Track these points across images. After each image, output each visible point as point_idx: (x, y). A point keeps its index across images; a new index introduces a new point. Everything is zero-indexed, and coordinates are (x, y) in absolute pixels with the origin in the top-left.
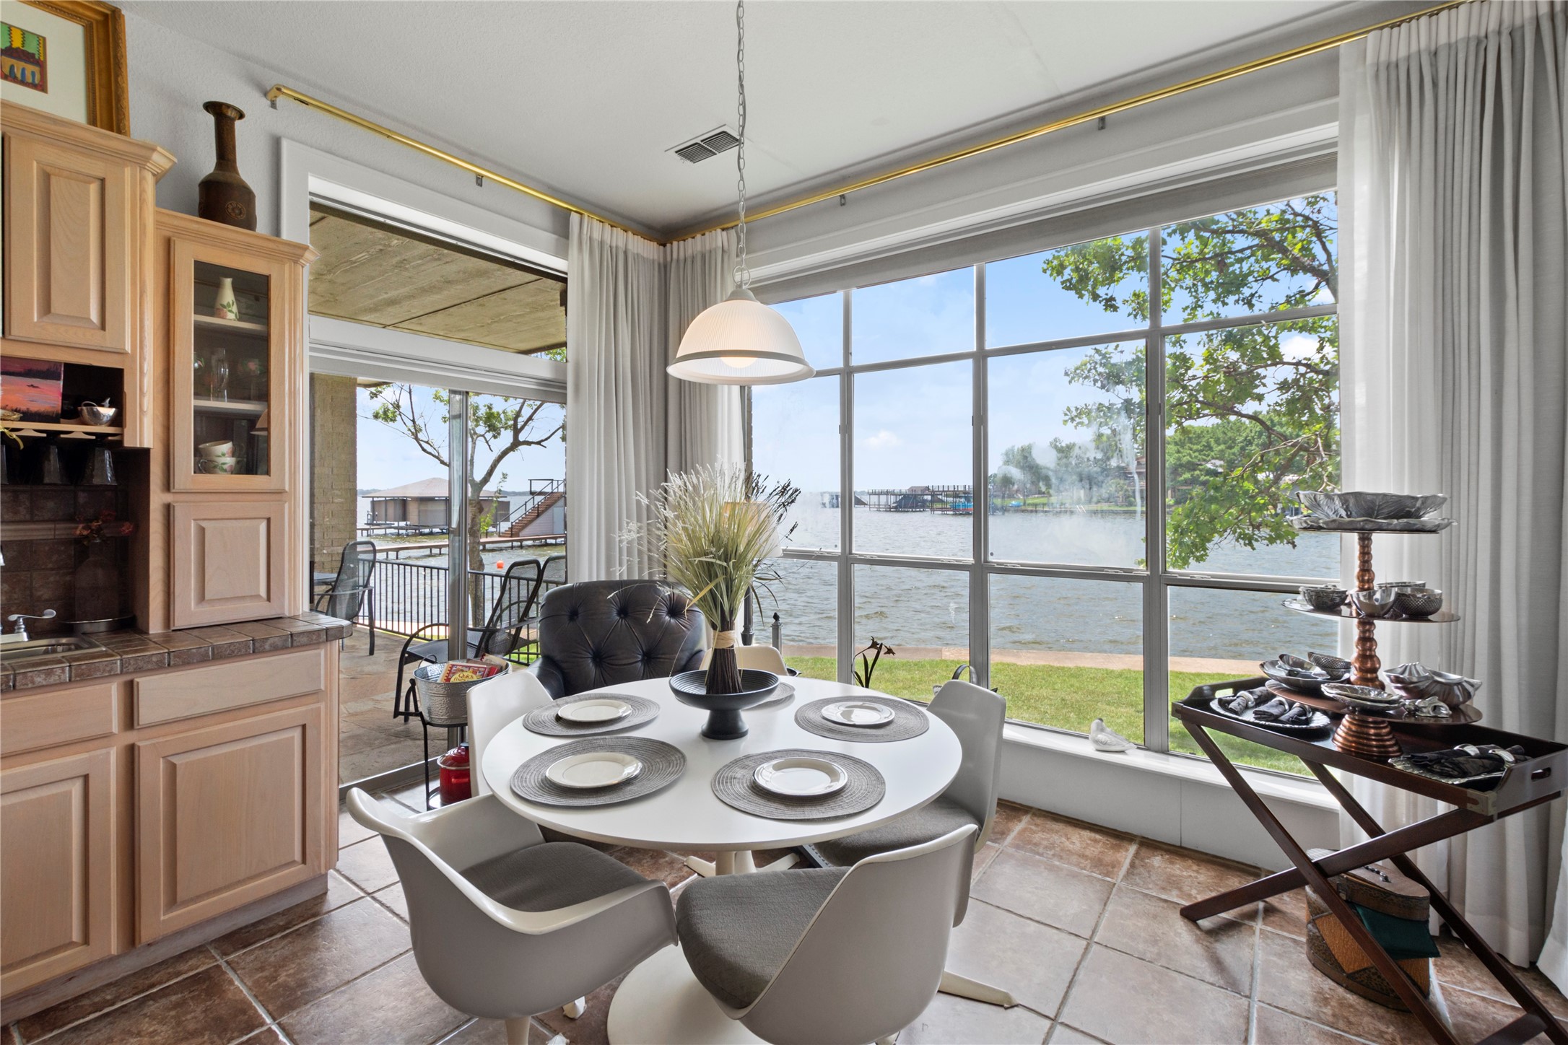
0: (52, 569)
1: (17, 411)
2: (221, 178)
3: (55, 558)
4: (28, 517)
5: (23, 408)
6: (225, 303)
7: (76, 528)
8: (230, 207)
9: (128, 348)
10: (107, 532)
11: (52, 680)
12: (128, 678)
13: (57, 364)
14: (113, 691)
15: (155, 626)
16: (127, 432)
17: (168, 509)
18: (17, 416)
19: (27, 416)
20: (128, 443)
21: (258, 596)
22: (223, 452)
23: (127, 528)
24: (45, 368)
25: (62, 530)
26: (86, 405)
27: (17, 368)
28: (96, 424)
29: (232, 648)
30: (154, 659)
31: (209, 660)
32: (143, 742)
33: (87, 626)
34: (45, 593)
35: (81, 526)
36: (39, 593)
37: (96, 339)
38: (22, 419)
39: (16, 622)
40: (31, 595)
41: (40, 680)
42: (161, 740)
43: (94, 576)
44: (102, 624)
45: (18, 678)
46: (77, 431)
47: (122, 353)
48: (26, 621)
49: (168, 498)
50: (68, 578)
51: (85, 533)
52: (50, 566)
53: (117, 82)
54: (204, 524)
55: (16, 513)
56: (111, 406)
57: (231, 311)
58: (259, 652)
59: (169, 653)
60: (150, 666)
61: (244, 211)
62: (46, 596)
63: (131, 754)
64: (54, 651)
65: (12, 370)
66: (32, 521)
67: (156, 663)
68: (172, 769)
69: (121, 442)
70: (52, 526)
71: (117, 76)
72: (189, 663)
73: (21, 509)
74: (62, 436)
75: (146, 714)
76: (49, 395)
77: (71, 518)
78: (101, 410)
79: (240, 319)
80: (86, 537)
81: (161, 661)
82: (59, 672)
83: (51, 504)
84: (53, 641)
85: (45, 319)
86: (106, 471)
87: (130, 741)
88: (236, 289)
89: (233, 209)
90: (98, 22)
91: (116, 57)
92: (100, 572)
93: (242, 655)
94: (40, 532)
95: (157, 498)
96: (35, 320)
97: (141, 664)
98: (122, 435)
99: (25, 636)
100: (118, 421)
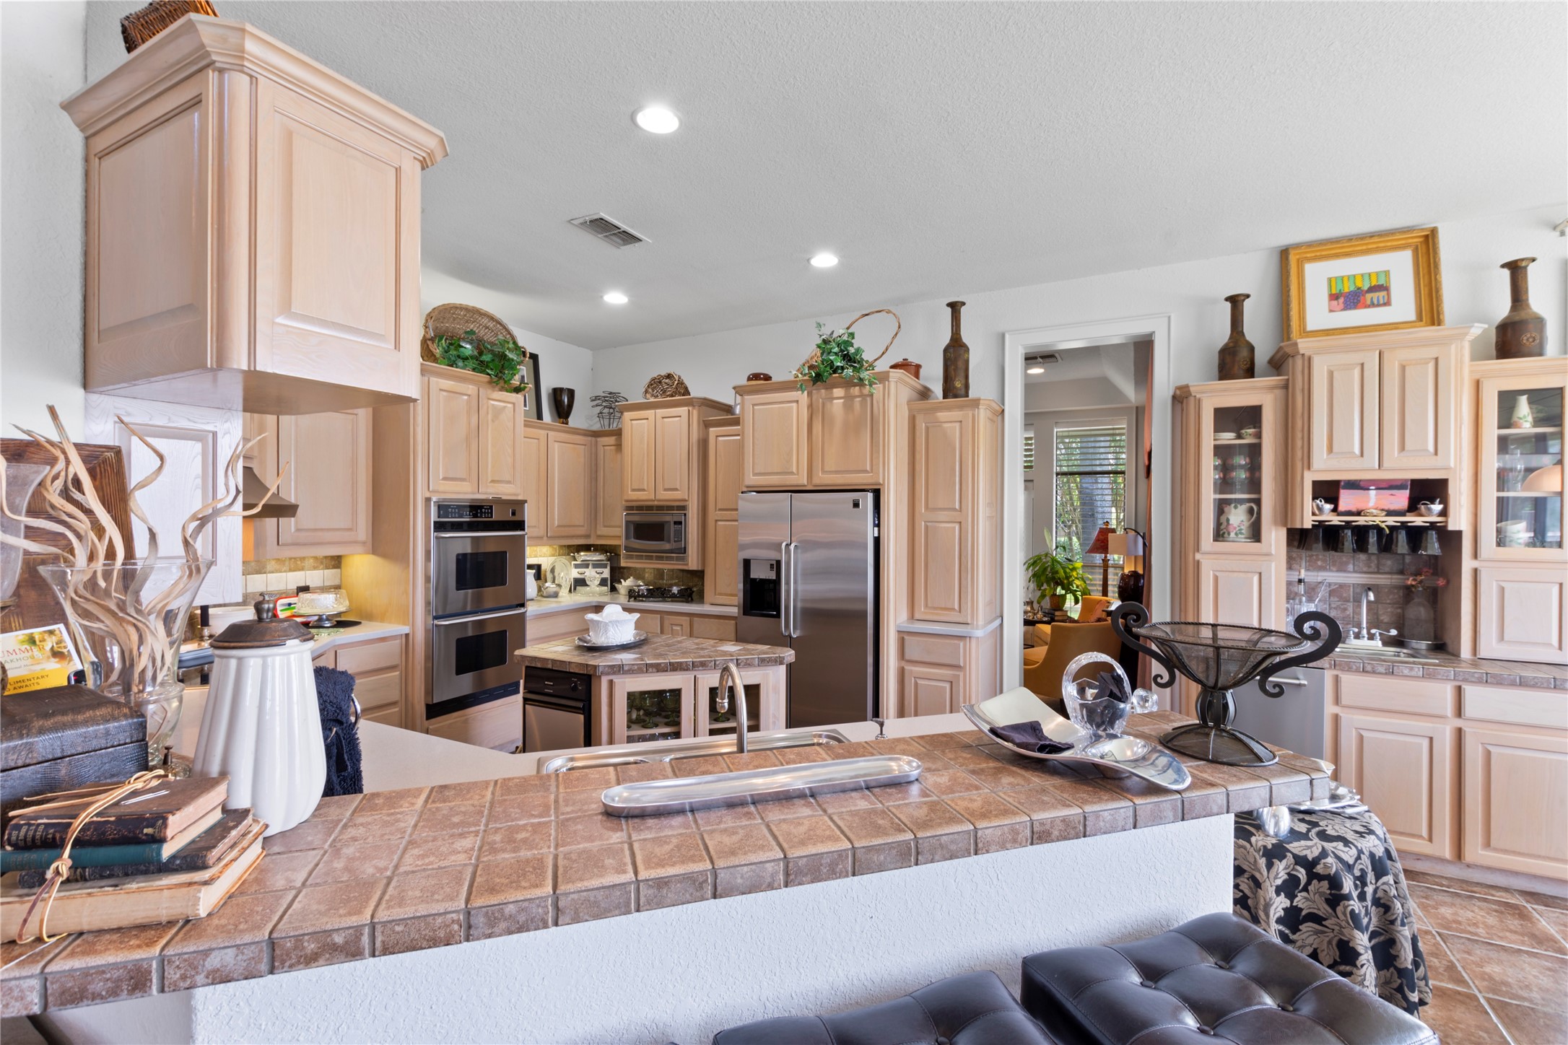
0: (1390, 604)
1: (1383, 510)
2: (1517, 318)
3: (1391, 597)
4: (1376, 570)
5: (1386, 508)
6: (1521, 416)
7: (1408, 579)
8: (1525, 338)
9: (1452, 465)
10: (1428, 584)
11: (1413, 673)
12: (1458, 683)
13: (1406, 480)
14: (1448, 690)
15: (1465, 652)
16: (1450, 520)
17: (1476, 572)
18: (1384, 513)
19: (1390, 513)
20: (1450, 528)
21: (1550, 645)
22: (1520, 531)
23: (1441, 582)
24: (1399, 483)
25: (1396, 579)
26: (1423, 504)
27: (1384, 485)
28: (1429, 516)
29: (1536, 680)
30: (1476, 675)
31: (1517, 685)
32: (1468, 729)
33: (1414, 643)
34: (1385, 618)
35: (1411, 579)
36: (1382, 618)
37: (1433, 462)
38: (1386, 515)
39: (1374, 634)
40: (1378, 618)
41: (1406, 672)
42: (1481, 731)
43: (1419, 611)
44: (1423, 645)
45: (1395, 668)
46: (1418, 521)
47: (1447, 469)
48: (1380, 634)
49: (1475, 564)
50: (1399, 611)
51: (1414, 583)
52: (1388, 601)
53: (1436, 279)
54: (1503, 584)
55: (1370, 567)
56: (1440, 503)
57: (1526, 421)
58: (1560, 689)
59: (1487, 674)
60: (1473, 680)
61: (1538, 338)
62: (1386, 620)
63: (1459, 733)
64: (1399, 656)
65: (1381, 486)
66: (1378, 573)
67: (1478, 678)
68: (1488, 755)
69: (1445, 527)
70: (1390, 576)
71: (1436, 275)
72: (1501, 684)
73: (1372, 565)
74: (1409, 524)
75: (1469, 710)
76: (1401, 499)
77: (1401, 572)
78: (1432, 506)
79: (1535, 426)
80: (1413, 586)
81: (1482, 678)
82: (1416, 670)
83: (1389, 563)
84: (1398, 650)
85: (1402, 454)
86: (1433, 547)
87: (1459, 726)
88: (1530, 402)
89: (1528, 340)
90: (1421, 242)
91: (1435, 262)
92: (1422, 610)
93: (1544, 688)
94: (1383, 580)
95: (1467, 564)
96: (1396, 455)
97: (1467, 676)
98: (1446, 522)
99: (1380, 643)
100: (1444, 513)
